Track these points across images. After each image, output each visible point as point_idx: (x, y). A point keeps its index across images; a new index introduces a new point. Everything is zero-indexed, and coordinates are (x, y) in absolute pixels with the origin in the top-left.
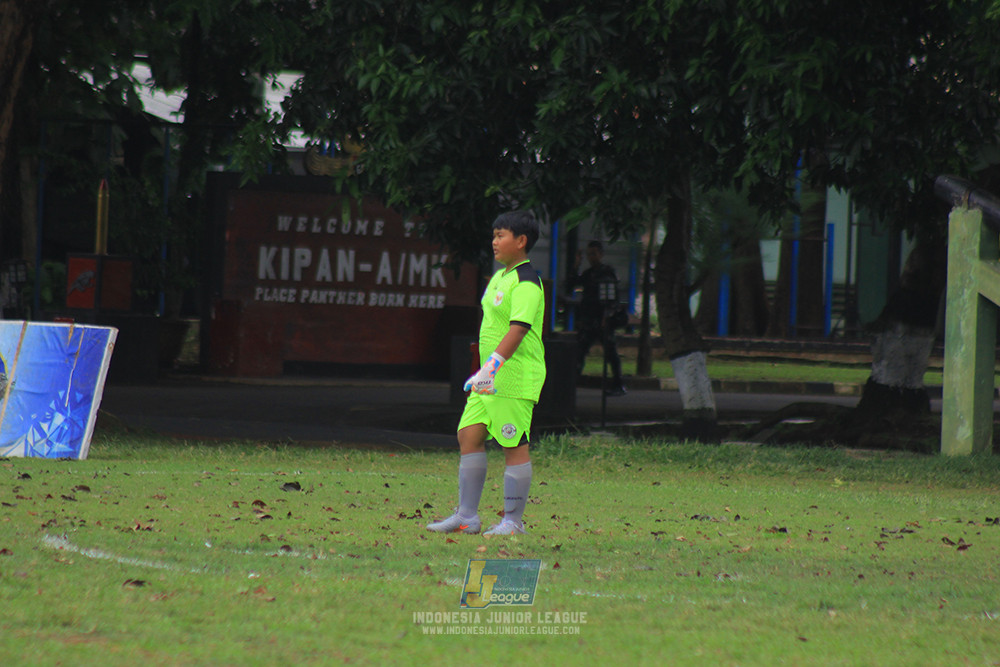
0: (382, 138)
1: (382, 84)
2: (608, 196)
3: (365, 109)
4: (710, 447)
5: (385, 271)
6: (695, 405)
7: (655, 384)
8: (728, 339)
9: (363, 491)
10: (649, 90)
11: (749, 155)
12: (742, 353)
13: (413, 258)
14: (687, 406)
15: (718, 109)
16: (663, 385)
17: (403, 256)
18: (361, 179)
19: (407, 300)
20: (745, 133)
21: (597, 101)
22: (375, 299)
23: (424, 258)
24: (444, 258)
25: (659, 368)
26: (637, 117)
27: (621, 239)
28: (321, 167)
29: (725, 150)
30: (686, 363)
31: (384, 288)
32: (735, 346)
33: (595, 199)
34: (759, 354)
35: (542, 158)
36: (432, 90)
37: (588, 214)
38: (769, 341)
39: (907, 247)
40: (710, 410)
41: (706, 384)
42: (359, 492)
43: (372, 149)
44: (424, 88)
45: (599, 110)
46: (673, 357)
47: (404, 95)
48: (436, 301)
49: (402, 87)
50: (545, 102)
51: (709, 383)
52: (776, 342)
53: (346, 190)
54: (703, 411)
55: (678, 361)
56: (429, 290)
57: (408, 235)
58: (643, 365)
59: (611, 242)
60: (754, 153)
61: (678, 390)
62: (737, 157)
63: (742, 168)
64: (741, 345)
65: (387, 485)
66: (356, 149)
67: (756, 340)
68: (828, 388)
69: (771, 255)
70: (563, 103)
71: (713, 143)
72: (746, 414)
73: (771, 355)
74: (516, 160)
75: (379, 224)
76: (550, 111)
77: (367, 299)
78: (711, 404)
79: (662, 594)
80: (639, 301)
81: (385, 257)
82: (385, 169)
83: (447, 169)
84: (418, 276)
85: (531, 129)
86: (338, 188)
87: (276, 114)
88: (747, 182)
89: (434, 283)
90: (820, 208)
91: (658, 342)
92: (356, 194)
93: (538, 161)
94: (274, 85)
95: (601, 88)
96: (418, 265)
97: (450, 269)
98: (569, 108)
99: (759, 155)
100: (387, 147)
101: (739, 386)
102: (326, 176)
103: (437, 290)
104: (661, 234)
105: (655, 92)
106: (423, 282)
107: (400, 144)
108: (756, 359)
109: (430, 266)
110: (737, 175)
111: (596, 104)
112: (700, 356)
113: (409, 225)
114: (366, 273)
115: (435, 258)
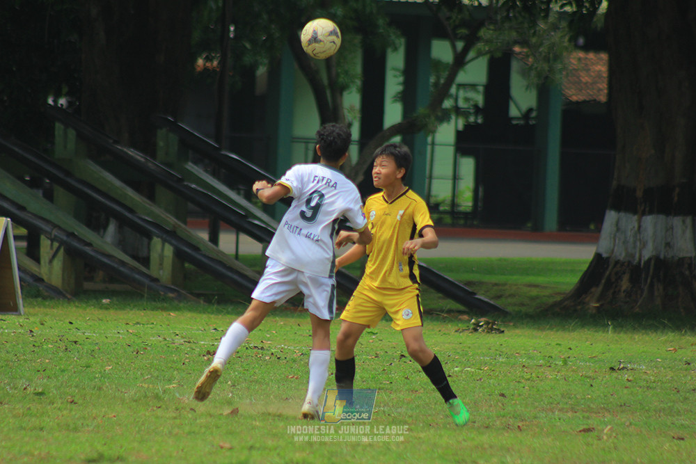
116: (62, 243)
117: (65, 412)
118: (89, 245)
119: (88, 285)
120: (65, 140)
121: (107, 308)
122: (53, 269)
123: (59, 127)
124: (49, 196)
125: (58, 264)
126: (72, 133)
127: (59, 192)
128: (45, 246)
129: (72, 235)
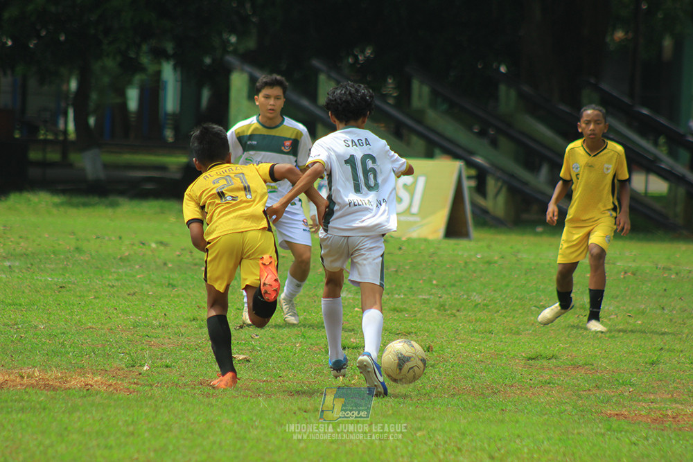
6: (94, 178)
7: (70, 165)
8: (110, 142)
12: (118, 149)
14: (90, 177)
16: (75, 166)
25: (74, 157)
30: (88, 155)
32: (114, 145)
38: (132, 143)
39: (206, 94)
40: (102, 180)
46: (82, 151)
51: (101, 165)
52: (136, 144)
58: (65, 155)
61: (84, 169)
64: (117, 145)
67: (125, 143)
68: (163, 168)
69: (133, 98)
72: (120, 182)
78: (102, 176)
80: (61, 121)
90: (158, 73)
91: (72, 142)
101: (116, 167)
104: (73, 85)
112: (97, 151)
116: (504, 182)
117: (509, 319)
118: (526, 184)
119: (525, 216)
120: (507, 98)
121: (541, 234)
122: (496, 203)
123: (503, 88)
124: (494, 143)
125: (501, 200)
126: (513, 93)
127: (503, 141)
128: (491, 184)
129: (512, 176)
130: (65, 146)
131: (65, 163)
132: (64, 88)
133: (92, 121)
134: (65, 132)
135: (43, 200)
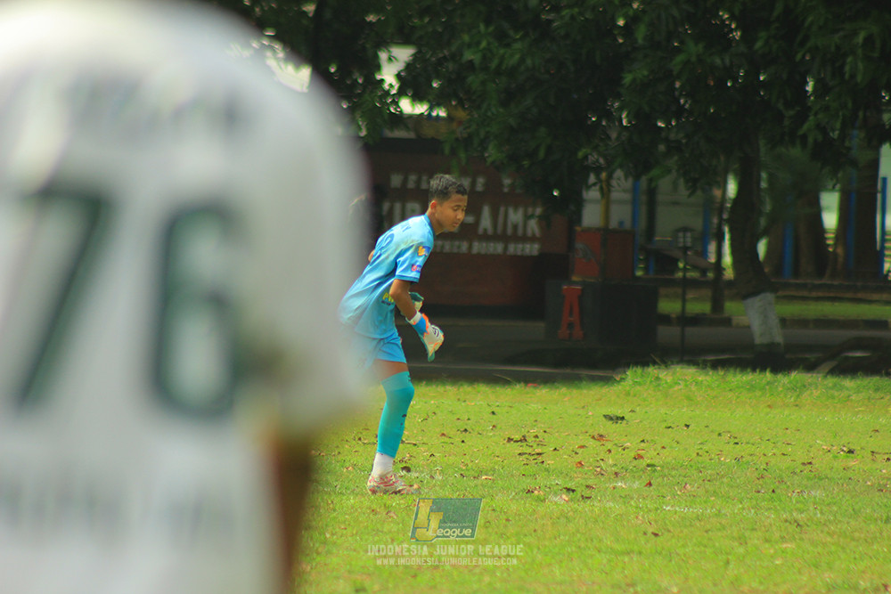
0: (485, 106)
1: (484, 57)
2: (687, 155)
3: (470, 79)
4: (780, 376)
5: (486, 222)
6: (765, 340)
7: (727, 322)
8: (792, 281)
9: (472, 418)
10: (722, 60)
11: (811, 118)
12: (805, 293)
13: (511, 211)
14: (758, 340)
15: (785, 76)
16: (735, 322)
17: (502, 210)
18: (467, 142)
19: (506, 248)
20: (809, 97)
21: (676, 70)
22: (478, 247)
23: (521, 212)
24: (539, 211)
25: (731, 307)
26: (712, 83)
27: (699, 193)
28: (429, 132)
29: (792, 113)
30: (756, 303)
31: (486, 237)
32: (798, 286)
33: (676, 158)
34: (820, 294)
35: (629, 122)
36: (529, 62)
37: (669, 171)
38: (829, 282)
40: (779, 344)
41: (774, 322)
42: (469, 419)
43: (476, 116)
44: (522, 60)
45: (678, 77)
46: (745, 297)
47: (503, 68)
48: (532, 249)
49: (502, 59)
50: (630, 72)
51: (777, 321)
52: (836, 283)
53: (454, 152)
54: (772, 345)
55: (750, 301)
56: (525, 239)
57: (506, 190)
58: (717, 305)
59: (689, 196)
60: (816, 114)
61: (749, 327)
62: (802, 117)
63: (805, 127)
64: (804, 286)
65: (493, 413)
66: (461, 114)
67: (817, 282)
70: (646, 73)
71: (780, 106)
72: (810, 348)
73: (832, 295)
74: (604, 123)
75: (481, 181)
76: (634, 80)
77: (470, 247)
78: (779, 339)
79: (744, 509)
80: (712, 247)
81: (486, 211)
82: (488, 132)
83: (542, 131)
84: (515, 227)
85: (618, 96)
86: (447, 150)
87: (391, 86)
88: (811, 140)
89: (529, 233)
90: (874, 164)
91: (730, 283)
92: (462, 155)
93: (625, 124)
94: (390, 59)
95: (680, 58)
96: (515, 216)
97: (545, 220)
98: (651, 77)
99: (820, 116)
100: (489, 114)
101: (803, 323)
102: (433, 139)
103: (533, 239)
104: (732, 188)
105: (727, 61)
106: (520, 232)
107: (501, 110)
108: (818, 299)
109: (527, 217)
110: (801, 132)
111: (675, 73)
112: (769, 296)
113: (507, 182)
114: (470, 224)
115: (530, 210)
130: (718, 289)
131: (718, 318)
132: (717, 193)
133: (762, 248)
134: (718, 266)
135: (681, 378)
